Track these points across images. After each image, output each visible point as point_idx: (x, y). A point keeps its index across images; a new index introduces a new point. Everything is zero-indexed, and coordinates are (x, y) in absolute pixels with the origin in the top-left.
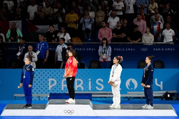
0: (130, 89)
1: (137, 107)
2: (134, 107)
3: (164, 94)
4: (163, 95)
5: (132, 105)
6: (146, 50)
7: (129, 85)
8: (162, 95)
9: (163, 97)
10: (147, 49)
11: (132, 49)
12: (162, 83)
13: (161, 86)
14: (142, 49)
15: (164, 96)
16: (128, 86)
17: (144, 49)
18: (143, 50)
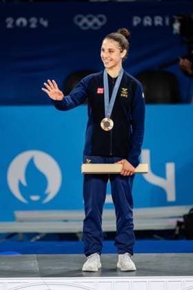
0: (28, 199)
1: (57, 268)
2: (44, 268)
3: (182, 220)
4: (179, 224)
5: (38, 259)
6: (100, 24)
7: (24, 183)
8: (171, 224)
9: (177, 232)
10: (101, 19)
11: (34, 20)
12: (170, 168)
13: (168, 183)
14: (79, 20)
15: (183, 227)
16: (20, 184)
17: (90, 19)
18: (85, 25)
